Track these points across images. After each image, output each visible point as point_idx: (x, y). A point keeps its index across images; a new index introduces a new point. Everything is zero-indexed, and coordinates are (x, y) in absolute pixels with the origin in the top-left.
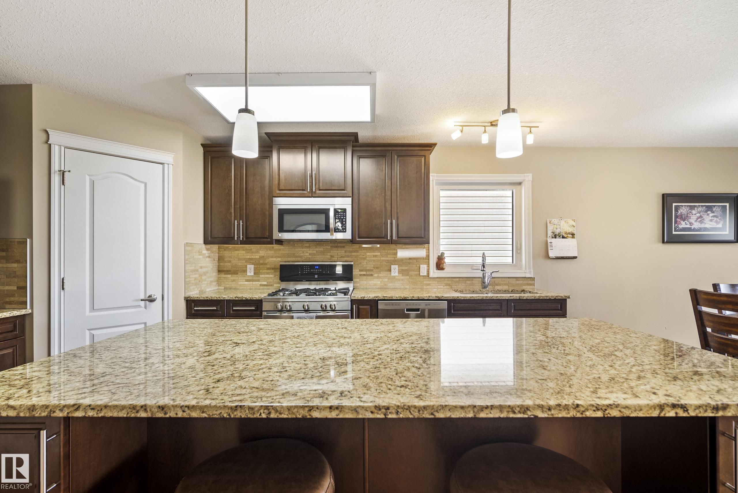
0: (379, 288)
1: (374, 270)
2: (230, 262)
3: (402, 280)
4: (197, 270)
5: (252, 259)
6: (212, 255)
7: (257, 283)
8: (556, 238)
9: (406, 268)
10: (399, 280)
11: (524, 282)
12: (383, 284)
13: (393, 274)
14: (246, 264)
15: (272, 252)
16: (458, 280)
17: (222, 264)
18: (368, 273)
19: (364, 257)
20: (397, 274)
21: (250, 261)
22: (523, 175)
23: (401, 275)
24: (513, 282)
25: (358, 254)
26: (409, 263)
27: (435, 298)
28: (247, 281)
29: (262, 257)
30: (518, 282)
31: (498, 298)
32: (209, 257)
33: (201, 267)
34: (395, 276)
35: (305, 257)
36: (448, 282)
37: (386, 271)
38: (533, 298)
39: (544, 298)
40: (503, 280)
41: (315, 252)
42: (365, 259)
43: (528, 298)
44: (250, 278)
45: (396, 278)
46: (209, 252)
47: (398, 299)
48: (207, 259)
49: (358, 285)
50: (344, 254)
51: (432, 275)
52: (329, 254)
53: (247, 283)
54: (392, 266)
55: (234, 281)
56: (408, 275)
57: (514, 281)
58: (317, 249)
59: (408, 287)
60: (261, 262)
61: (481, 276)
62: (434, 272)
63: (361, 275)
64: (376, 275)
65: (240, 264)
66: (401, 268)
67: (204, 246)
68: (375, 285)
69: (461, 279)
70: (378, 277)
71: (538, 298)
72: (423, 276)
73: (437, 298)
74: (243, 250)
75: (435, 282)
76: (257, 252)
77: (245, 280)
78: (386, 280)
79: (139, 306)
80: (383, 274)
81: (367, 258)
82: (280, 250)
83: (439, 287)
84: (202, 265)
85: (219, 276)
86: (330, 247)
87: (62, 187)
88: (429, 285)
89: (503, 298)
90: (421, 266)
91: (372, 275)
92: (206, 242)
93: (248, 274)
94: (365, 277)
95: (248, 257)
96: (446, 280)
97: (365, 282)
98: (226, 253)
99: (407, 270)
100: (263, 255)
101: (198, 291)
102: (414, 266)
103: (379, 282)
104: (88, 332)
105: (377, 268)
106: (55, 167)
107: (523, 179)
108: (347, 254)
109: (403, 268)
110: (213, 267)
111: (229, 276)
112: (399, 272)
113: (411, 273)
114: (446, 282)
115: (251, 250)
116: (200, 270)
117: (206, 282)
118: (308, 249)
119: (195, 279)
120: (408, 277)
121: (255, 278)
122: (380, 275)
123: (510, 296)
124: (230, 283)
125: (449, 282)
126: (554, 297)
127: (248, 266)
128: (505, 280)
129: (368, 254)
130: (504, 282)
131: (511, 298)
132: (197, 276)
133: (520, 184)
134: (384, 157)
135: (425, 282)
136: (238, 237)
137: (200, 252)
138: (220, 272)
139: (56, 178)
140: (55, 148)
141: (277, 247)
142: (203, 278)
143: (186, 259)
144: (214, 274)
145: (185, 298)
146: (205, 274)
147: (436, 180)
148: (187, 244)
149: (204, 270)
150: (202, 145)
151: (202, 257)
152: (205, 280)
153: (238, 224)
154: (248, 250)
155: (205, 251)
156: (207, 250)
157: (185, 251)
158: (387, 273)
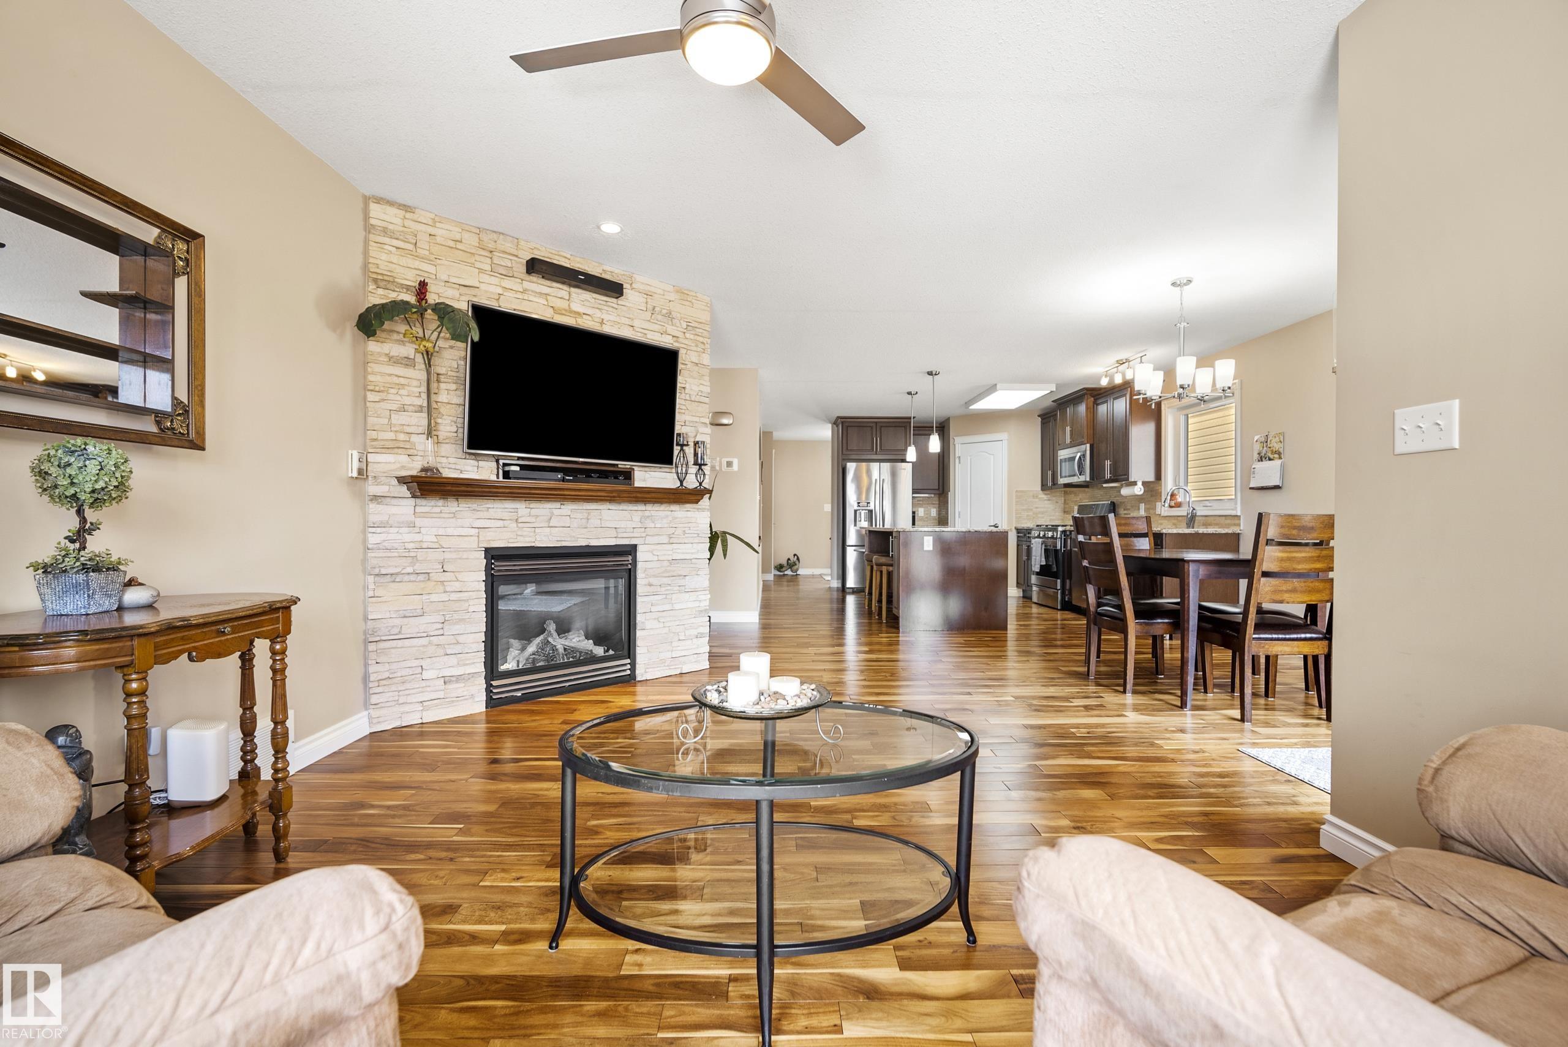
1: (1131, 509)
4: (1031, 510)
8: (1262, 461)
13: (1141, 513)
23: (1145, 513)
26: (1151, 501)
32: (1049, 500)
33: (1037, 508)
36: (1174, 521)
37: (1137, 509)
40: (1215, 518)
41: (1102, 493)
46: (1049, 496)
51: (1163, 514)
54: (1141, 504)
66: (1146, 506)
67: (1041, 492)
72: (1158, 514)
75: (1166, 521)
84: (1037, 506)
87: (960, 465)
88: (1162, 524)
90: (1157, 503)
92: (1042, 490)
96: (1173, 518)
99: (1149, 509)
102: (1153, 504)
105: (1133, 507)
106: (957, 455)
113: (1151, 511)
116: (1034, 510)
118: (1099, 491)
119: (1028, 516)
125: (1176, 521)
128: (1217, 518)
130: (1216, 522)
132: (1031, 513)
134: (1106, 402)
135: (1160, 522)
136: (1050, 484)
137: (1035, 496)
138: (1064, 512)
139: (957, 461)
140: (957, 446)
141: (1086, 489)
142: (1039, 515)
143: (1016, 502)
144: (1057, 514)
145: (1015, 528)
146: (1043, 513)
147: (1168, 408)
148: (1017, 491)
149: (1042, 510)
150: (1039, 416)
151: (1037, 500)
152: (1043, 518)
153: (1050, 473)
154: (1075, 494)
155: (1042, 495)
156: (1046, 494)
157: (1016, 496)
158: (1137, 511)
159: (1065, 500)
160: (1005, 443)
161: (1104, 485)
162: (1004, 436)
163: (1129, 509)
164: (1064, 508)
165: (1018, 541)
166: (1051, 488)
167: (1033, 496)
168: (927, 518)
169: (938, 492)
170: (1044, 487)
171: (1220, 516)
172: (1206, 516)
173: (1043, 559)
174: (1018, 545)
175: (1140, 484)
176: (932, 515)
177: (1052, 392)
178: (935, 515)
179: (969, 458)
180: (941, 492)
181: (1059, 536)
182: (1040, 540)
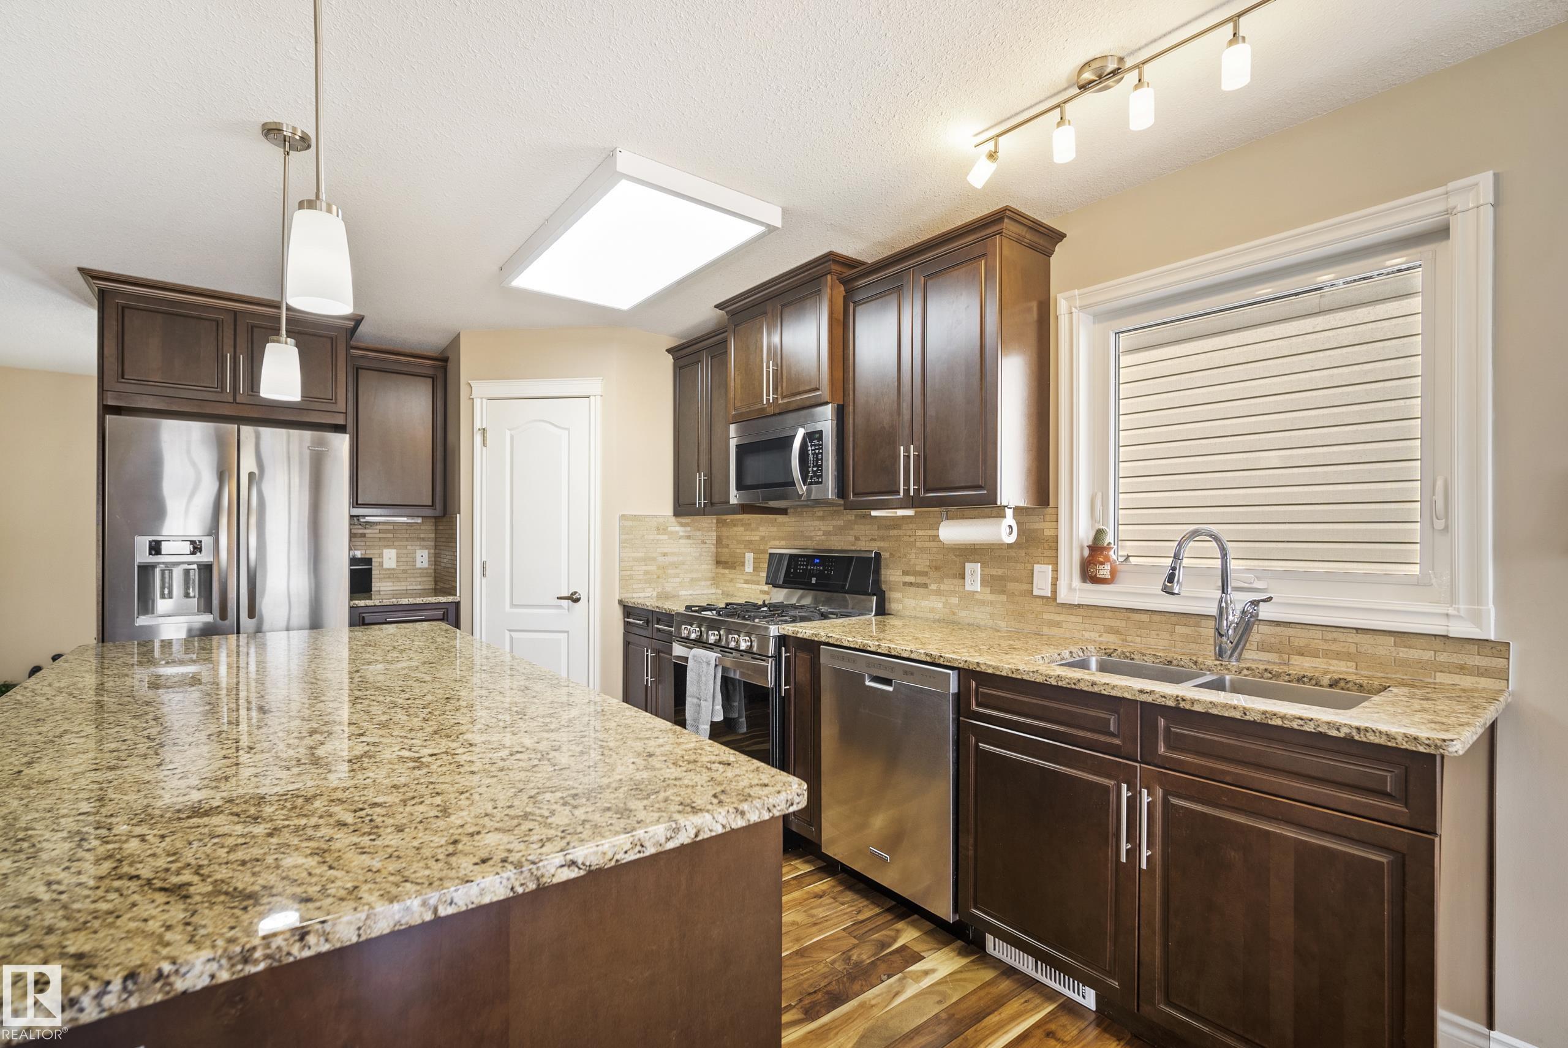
0: (939, 621)
1: (931, 574)
2: (727, 546)
3: (991, 603)
4: (654, 559)
5: (750, 542)
6: (698, 533)
7: (754, 587)
9: (1000, 572)
10: (983, 603)
11: (1442, 657)
12: (947, 610)
13: (968, 588)
14: (744, 551)
15: (775, 529)
16: (1145, 618)
17: (719, 550)
18: (920, 580)
19: (912, 539)
20: (978, 587)
21: (749, 545)
22: (1441, 190)
23: (988, 590)
24: (1382, 651)
25: (901, 532)
26: (1009, 559)
27: (923, 658)
28: (747, 582)
29: (763, 538)
30: (1404, 653)
31: (1096, 689)
32: (688, 537)
33: (665, 555)
34: (974, 592)
35: (817, 538)
36: (1113, 623)
37: (955, 576)
38: (1237, 715)
39: (1287, 724)
40: (1330, 636)
41: (831, 528)
42: (912, 545)
43: (1214, 711)
44: (748, 578)
45: (977, 596)
46: (689, 529)
47: (852, 646)
48: (683, 541)
49: (900, 607)
50: (876, 533)
51: (1063, 596)
52: (851, 532)
53: (745, 586)
54: (967, 564)
55: (731, 580)
56: (1003, 592)
57: (1385, 648)
58: (834, 523)
59: (1002, 624)
60: (762, 547)
61: (1214, 611)
62: (1070, 588)
63: (905, 584)
64: (933, 587)
65: (738, 551)
66: (987, 571)
67: (673, 519)
68: (932, 610)
69: (1156, 617)
70: (938, 593)
71: (1258, 718)
72: (1043, 597)
73: (929, 659)
74: (742, 525)
75: (1073, 618)
76: (757, 529)
77: (742, 581)
78: (954, 600)
79: (560, 607)
80: (948, 584)
81: (918, 544)
82: (783, 524)
83: (1087, 635)
84: (665, 551)
85: (718, 571)
86: (853, 518)
87: (484, 448)
88: (1057, 624)
89: (1113, 693)
90: (1036, 567)
91: (925, 586)
92: (680, 512)
93: (747, 570)
94: (913, 589)
95: (747, 538)
96: (1109, 614)
97: (913, 602)
98: (725, 532)
99: (1002, 578)
100: (763, 534)
101: (655, 594)
102: (1019, 566)
103: (940, 605)
104: (507, 633)
105: (937, 568)
106: (477, 425)
107: (1440, 207)
108: (882, 532)
109: (994, 572)
110: (701, 555)
111: (727, 571)
112: (984, 582)
113: (1011, 586)
114: (1107, 622)
115: (750, 524)
116: (660, 559)
117: (678, 580)
118: (821, 523)
119: (647, 573)
120: (1004, 598)
121: (754, 578)
122: (942, 587)
123: (1141, 691)
124: (728, 584)
125: (1118, 623)
126: (1347, 730)
127: (747, 555)
128: (1340, 636)
129: (919, 533)
130: (1334, 647)
131: (1143, 698)
133: (1441, 233)
134: (898, 290)
135: (1046, 616)
136: (700, 502)
137: (661, 529)
138: (718, 563)
139: (478, 439)
140: (477, 402)
141: (780, 518)
142: (671, 572)
143: (621, 542)
144: (704, 567)
145: (620, 602)
146: (675, 566)
147: (1082, 308)
148: (623, 517)
149: (675, 559)
150: (669, 351)
151: (666, 537)
152: (677, 576)
153: (700, 478)
154: (747, 526)
155: (675, 527)
156: (682, 525)
157: (622, 528)
158: (957, 582)
159: (719, 540)
160: (596, 403)
161: (874, 513)
162: (593, 386)
163: (925, 574)
164: (717, 554)
165: (627, 632)
166: (702, 512)
167: (658, 529)
168: (405, 571)
169: (428, 512)
170: (682, 507)
171: (1357, 630)
172: (1278, 623)
173: (719, 707)
174: (627, 644)
175: (1009, 513)
176: (419, 565)
177: (771, 229)
178: (426, 565)
179: (508, 433)
180: (438, 512)
181: (771, 651)
182: (713, 656)
